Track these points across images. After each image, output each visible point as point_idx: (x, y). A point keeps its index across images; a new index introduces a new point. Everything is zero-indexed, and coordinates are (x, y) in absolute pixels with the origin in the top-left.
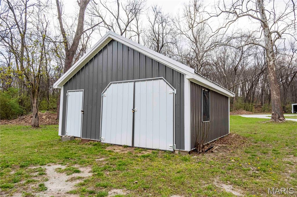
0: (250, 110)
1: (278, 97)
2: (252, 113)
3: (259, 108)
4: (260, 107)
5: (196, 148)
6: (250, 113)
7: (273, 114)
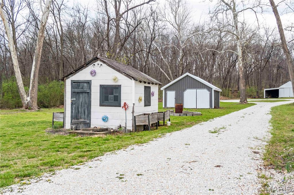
0: (227, 95)
1: (244, 88)
2: (229, 99)
3: (235, 94)
4: (237, 92)
5: (215, 108)
6: (227, 98)
7: (241, 99)
